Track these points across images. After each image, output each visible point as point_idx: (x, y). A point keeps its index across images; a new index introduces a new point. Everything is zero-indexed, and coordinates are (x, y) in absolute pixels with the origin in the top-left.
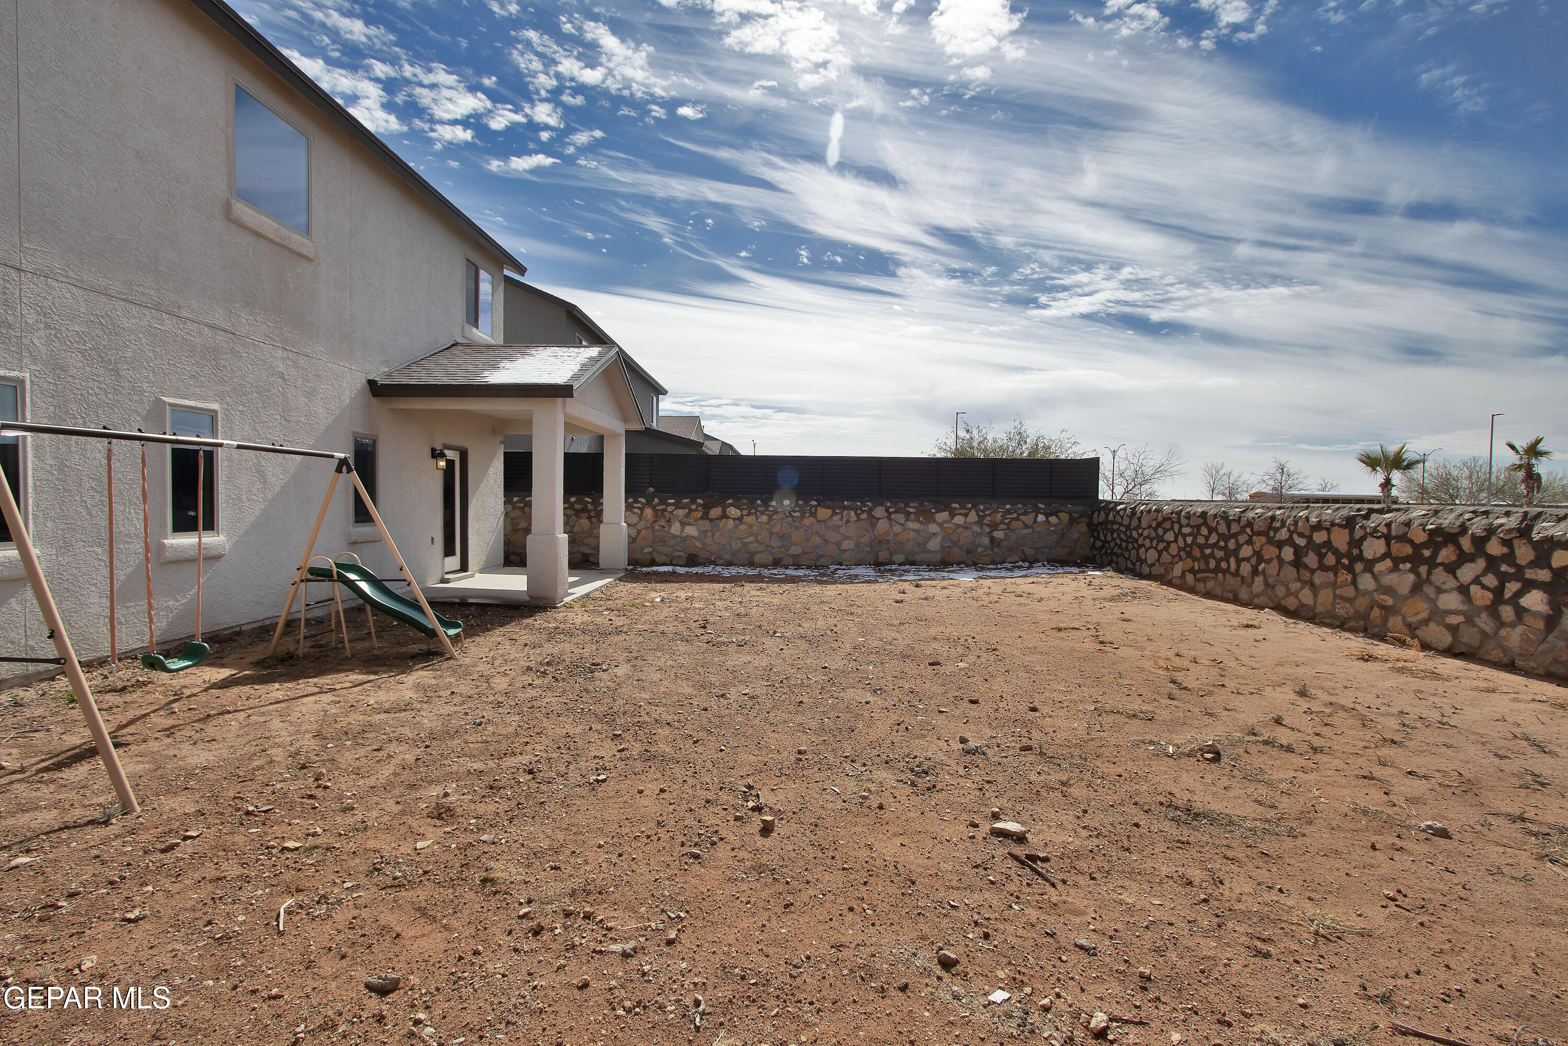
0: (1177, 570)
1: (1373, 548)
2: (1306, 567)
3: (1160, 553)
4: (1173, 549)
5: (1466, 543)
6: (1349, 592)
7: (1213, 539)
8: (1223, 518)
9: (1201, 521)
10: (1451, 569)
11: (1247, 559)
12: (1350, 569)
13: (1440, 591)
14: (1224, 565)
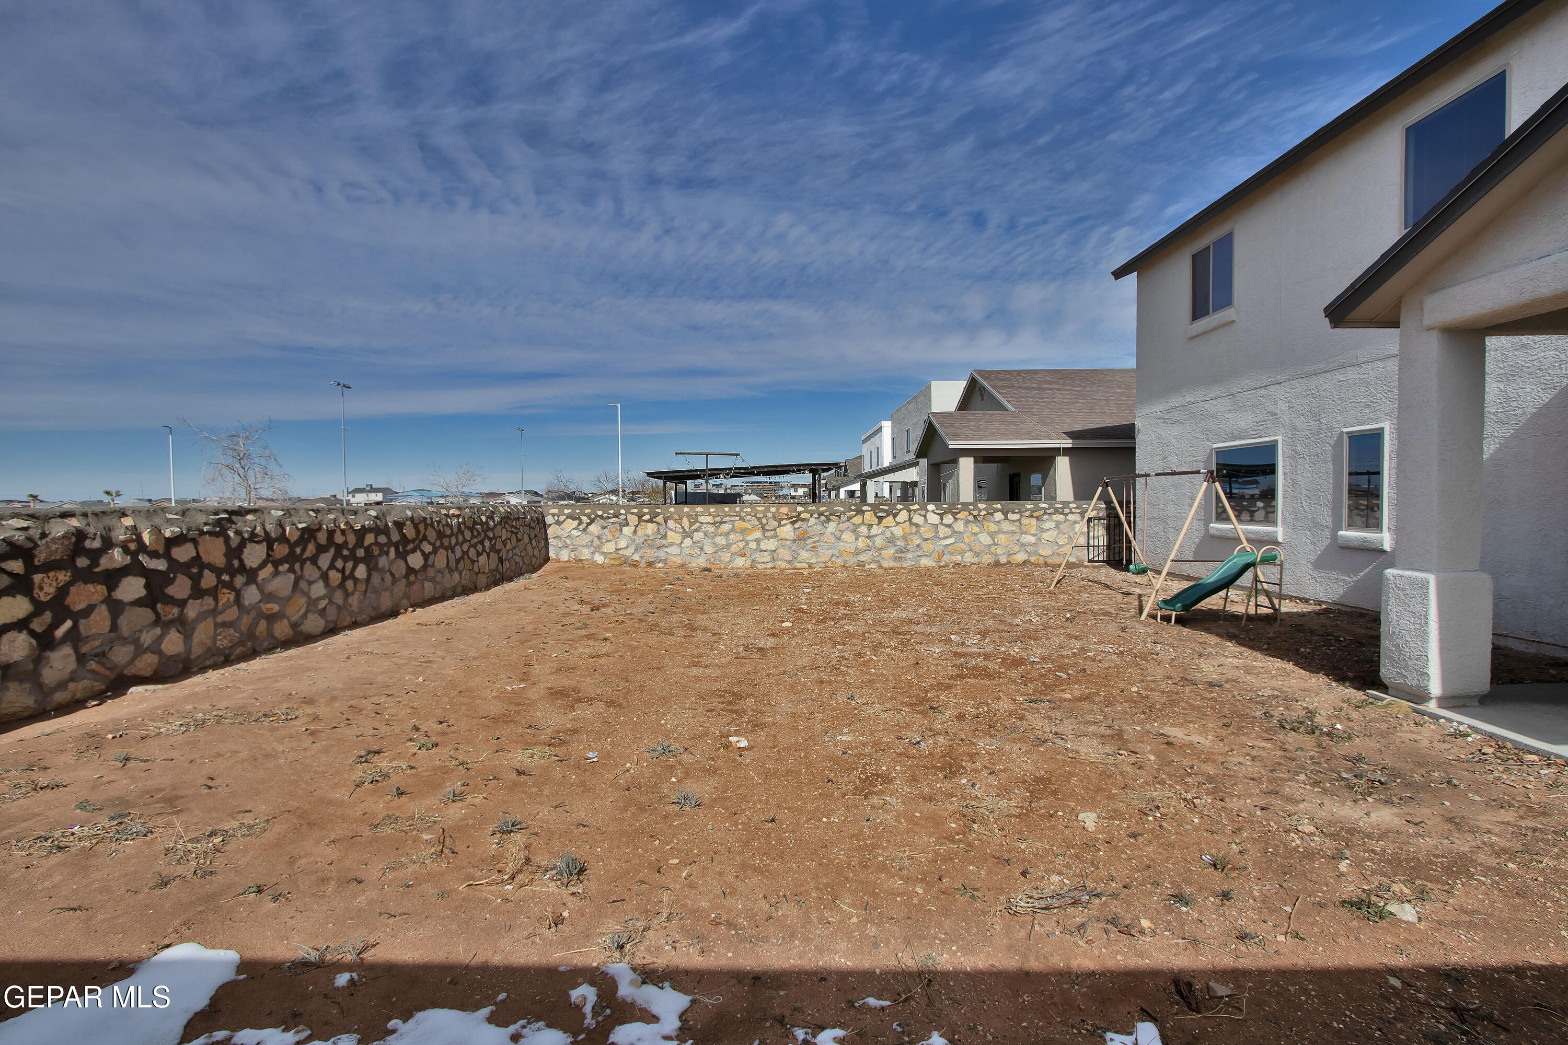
1: (254, 555)
2: (171, 601)
5: (322, 538)
6: (231, 614)
10: (314, 560)
12: (230, 586)
13: (310, 583)
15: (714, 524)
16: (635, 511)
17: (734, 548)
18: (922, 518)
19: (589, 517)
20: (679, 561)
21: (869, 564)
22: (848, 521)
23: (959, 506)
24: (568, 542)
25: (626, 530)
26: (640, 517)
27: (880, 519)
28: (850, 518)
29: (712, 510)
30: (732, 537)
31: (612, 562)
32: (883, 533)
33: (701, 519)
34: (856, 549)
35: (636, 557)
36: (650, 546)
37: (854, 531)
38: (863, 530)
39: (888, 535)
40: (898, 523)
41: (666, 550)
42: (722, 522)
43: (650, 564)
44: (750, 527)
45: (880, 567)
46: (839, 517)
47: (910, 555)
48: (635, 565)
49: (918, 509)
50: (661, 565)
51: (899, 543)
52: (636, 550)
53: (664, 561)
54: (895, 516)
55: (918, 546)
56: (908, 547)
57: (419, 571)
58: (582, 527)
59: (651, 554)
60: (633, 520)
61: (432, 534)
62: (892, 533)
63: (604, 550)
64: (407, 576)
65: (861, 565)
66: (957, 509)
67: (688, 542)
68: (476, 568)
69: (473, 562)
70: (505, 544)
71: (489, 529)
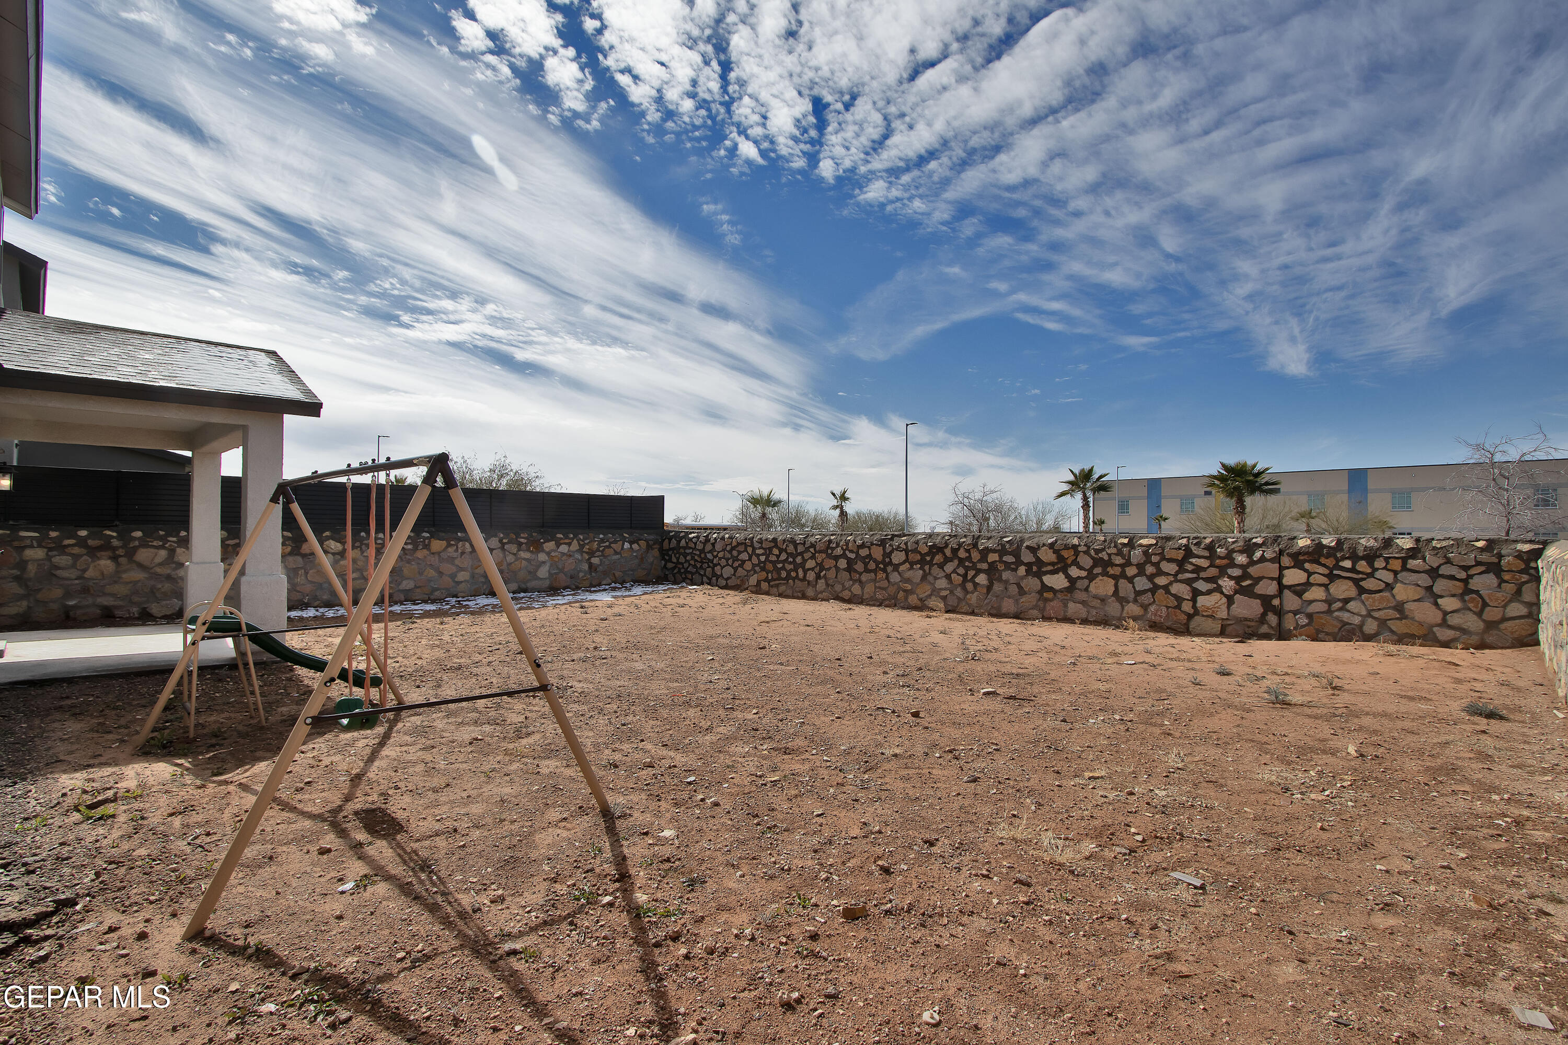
0: (753, 580)
1: (898, 557)
2: (856, 571)
3: (736, 569)
4: (748, 566)
5: (948, 552)
6: (885, 584)
7: (783, 556)
8: (790, 542)
9: (773, 544)
10: (941, 566)
11: (812, 569)
12: (884, 570)
13: (936, 578)
14: (793, 574)
57: (1061, 591)
61: (1086, 561)
64: (1040, 593)
68: (1187, 607)
69: (1179, 599)
70: (1299, 590)
71: (1233, 565)
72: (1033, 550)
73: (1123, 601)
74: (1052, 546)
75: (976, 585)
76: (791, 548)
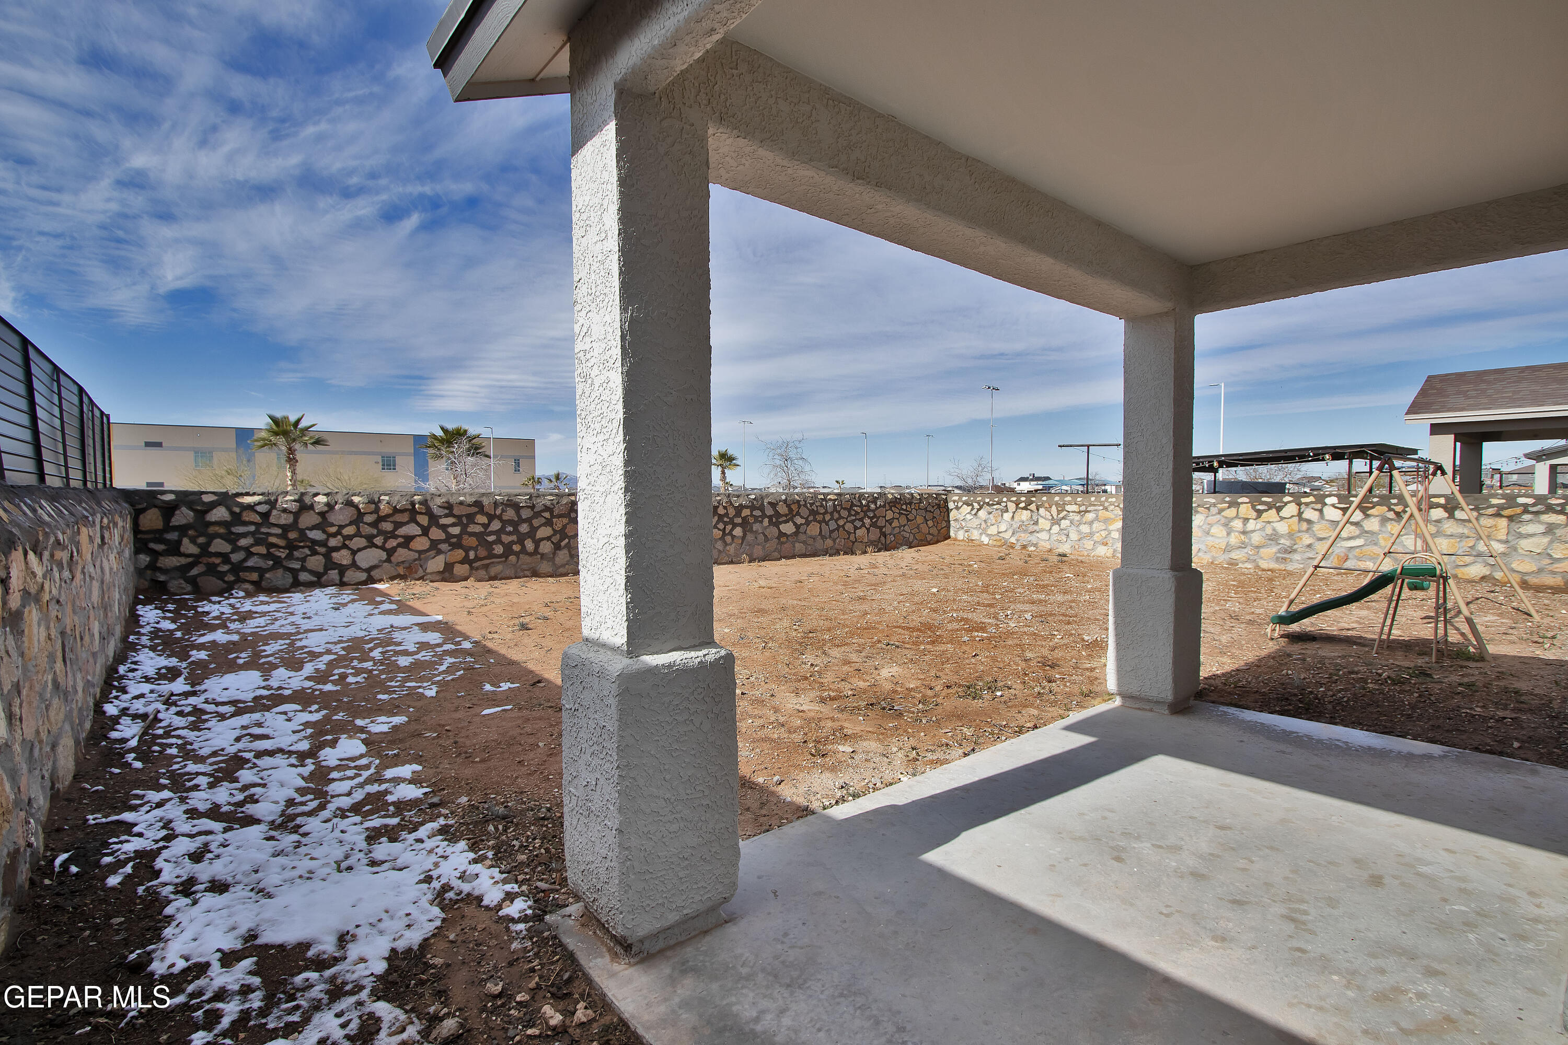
0: (436, 564)
7: (496, 525)
8: (507, 505)
9: (476, 509)
14: (516, 548)
15: (1079, 512)
16: (1014, 499)
17: (1097, 537)
18: (1317, 513)
19: (979, 504)
20: (1048, 546)
21: (1243, 562)
22: (1219, 513)
23: (1375, 500)
24: (964, 524)
25: (1005, 515)
26: (1017, 505)
27: (1260, 513)
28: (1220, 511)
29: (1079, 499)
30: (1096, 525)
31: (995, 543)
32: (1263, 529)
33: (1068, 508)
34: (1228, 544)
35: (1013, 540)
36: (1025, 531)
37: (1226, 525)
38: (1238, 524)
39: (1269, 531)
40: (1282, 518)
41: (1038, 535)
42: (1086, 511)
43: (1024, 547)
44: (1113, 517)
45: (1257, 567)
46: (1208, 509)
47: (1296, 557)
48: (1012, 546)
49: (1312, 503)
50: (1032, 548)
51: (1282, 541)
52: (1013, 533)
53: (1035, 545)
54: (1279, 509)
55: (1309, 546)
56: (1295, 547)
57: (791, 535)
58: (974, 512)
59: (1025, 538)
60: (1012, 507)
61: (804, 512)
62: (1274, 530)
63: (989, 532)
64: (778, 538)
65: (1233, 563)
66: (1371, 503)
67: (1056, 528)
68: (852, 538)
69: (849, 533)
70: (890, 522)
71: (869, 510)
72: (773, 505)
73: (823, 538)
74: (785, 501)
75: (733, 537)
76: (510, 514)
